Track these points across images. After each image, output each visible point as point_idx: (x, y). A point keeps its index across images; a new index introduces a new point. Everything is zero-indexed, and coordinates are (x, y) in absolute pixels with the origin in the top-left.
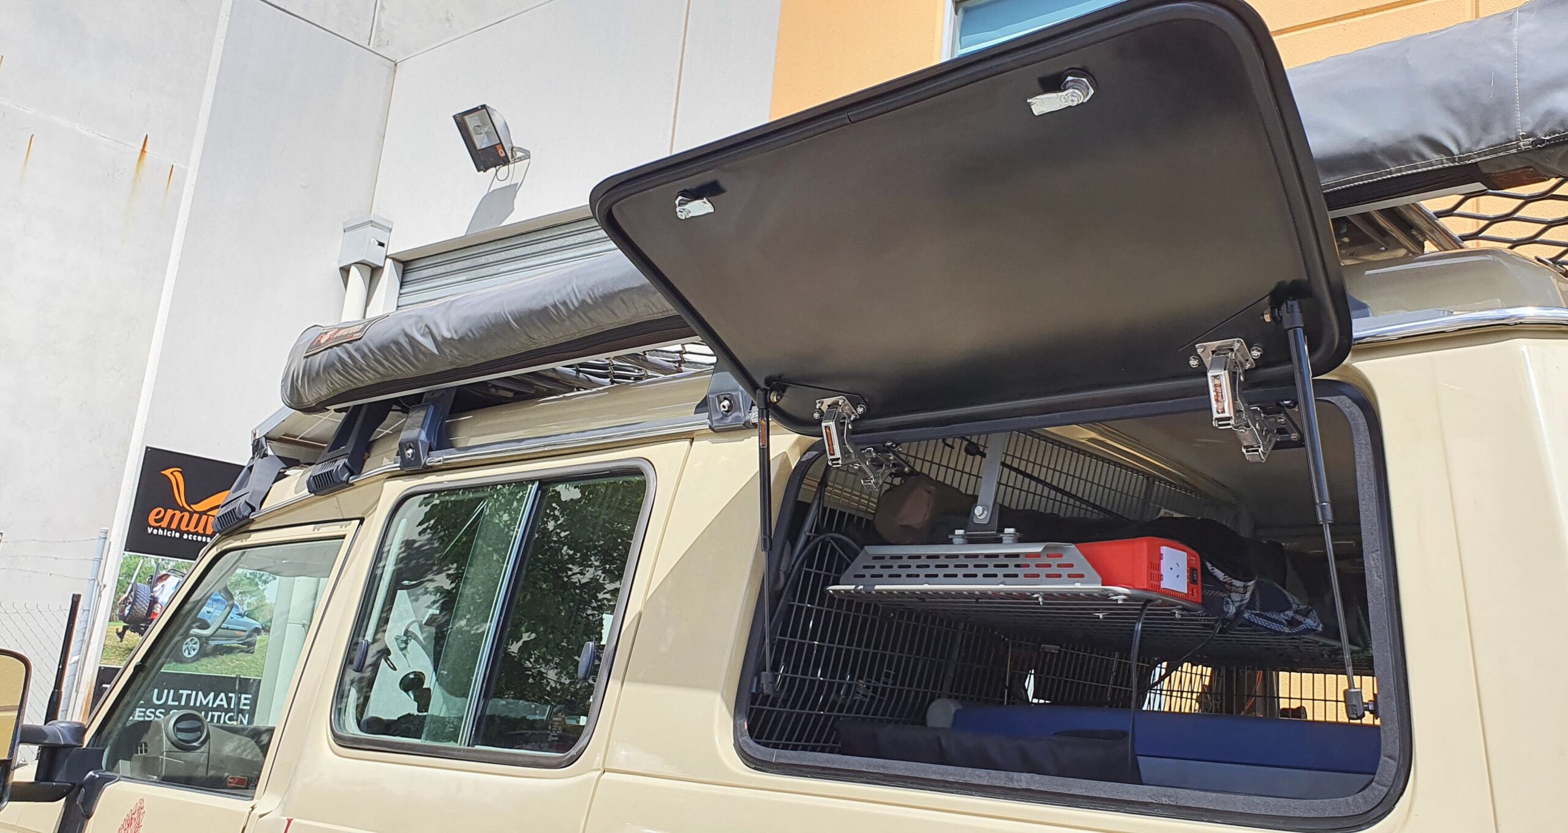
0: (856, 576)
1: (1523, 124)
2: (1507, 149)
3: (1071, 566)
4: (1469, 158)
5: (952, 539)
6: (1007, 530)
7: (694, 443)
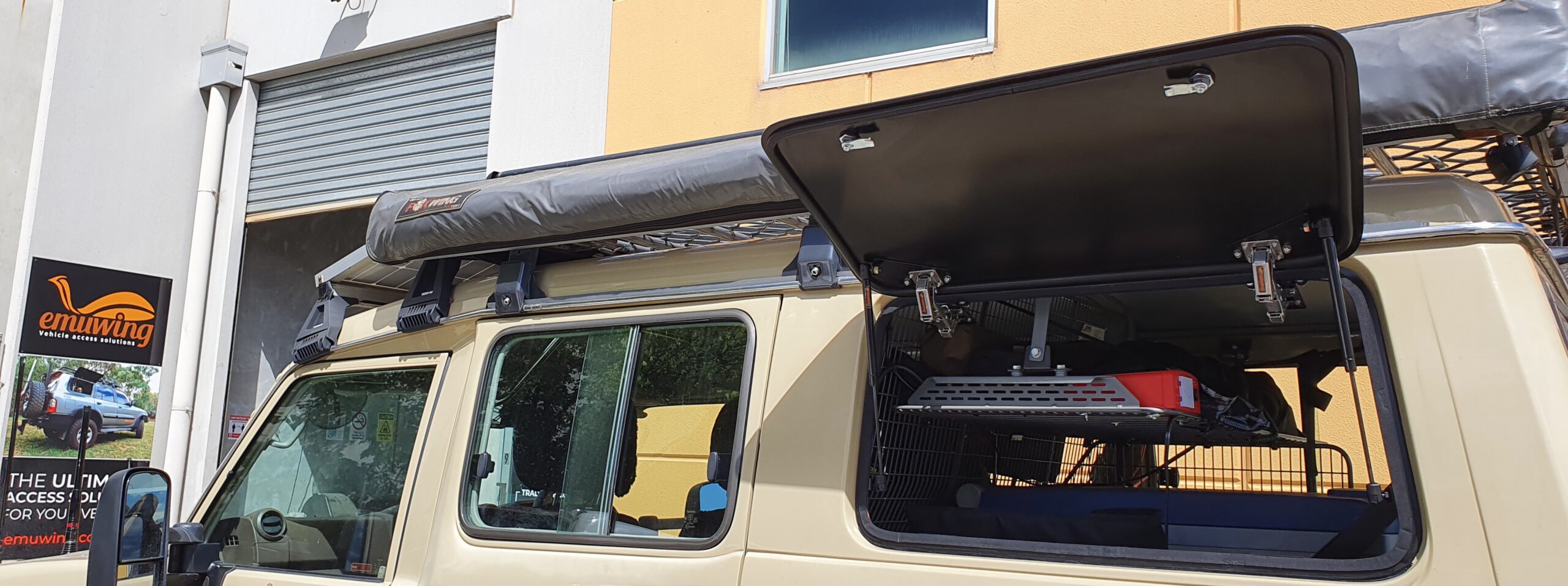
0: (921, 399)
1: (1492, 99)
2: (1479, 115)
3: (1113, 392)
4: (1449, 120)
5: (1010, 372)
6: (1059, 367)
7: (784, 299)
